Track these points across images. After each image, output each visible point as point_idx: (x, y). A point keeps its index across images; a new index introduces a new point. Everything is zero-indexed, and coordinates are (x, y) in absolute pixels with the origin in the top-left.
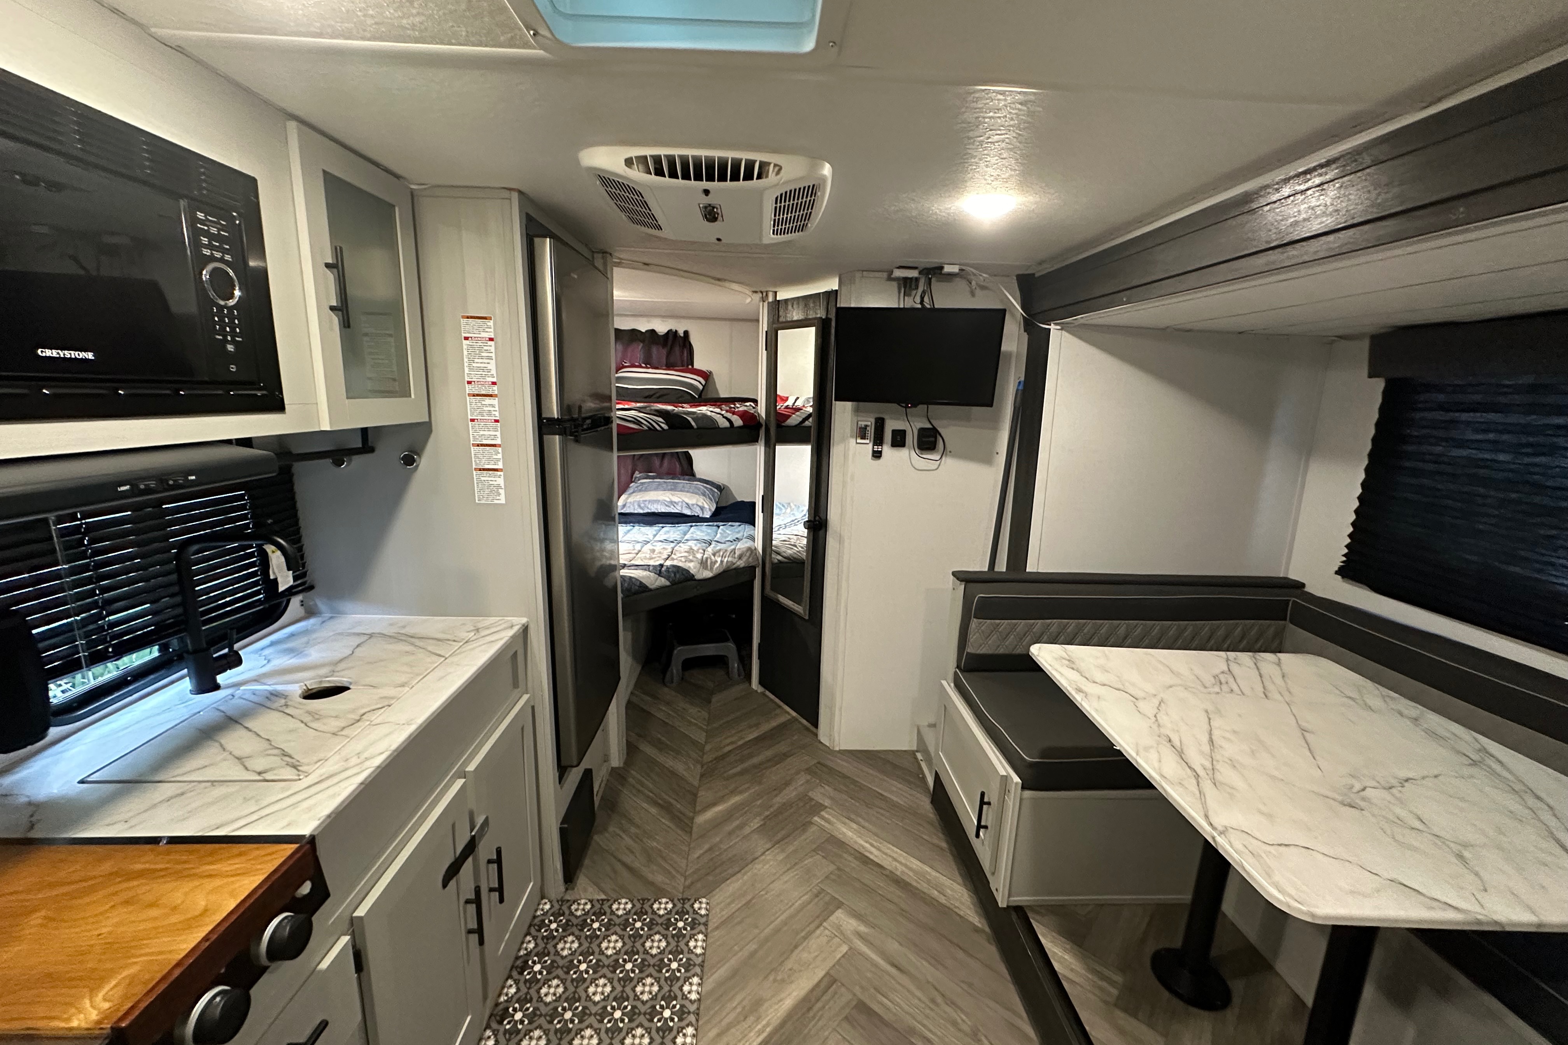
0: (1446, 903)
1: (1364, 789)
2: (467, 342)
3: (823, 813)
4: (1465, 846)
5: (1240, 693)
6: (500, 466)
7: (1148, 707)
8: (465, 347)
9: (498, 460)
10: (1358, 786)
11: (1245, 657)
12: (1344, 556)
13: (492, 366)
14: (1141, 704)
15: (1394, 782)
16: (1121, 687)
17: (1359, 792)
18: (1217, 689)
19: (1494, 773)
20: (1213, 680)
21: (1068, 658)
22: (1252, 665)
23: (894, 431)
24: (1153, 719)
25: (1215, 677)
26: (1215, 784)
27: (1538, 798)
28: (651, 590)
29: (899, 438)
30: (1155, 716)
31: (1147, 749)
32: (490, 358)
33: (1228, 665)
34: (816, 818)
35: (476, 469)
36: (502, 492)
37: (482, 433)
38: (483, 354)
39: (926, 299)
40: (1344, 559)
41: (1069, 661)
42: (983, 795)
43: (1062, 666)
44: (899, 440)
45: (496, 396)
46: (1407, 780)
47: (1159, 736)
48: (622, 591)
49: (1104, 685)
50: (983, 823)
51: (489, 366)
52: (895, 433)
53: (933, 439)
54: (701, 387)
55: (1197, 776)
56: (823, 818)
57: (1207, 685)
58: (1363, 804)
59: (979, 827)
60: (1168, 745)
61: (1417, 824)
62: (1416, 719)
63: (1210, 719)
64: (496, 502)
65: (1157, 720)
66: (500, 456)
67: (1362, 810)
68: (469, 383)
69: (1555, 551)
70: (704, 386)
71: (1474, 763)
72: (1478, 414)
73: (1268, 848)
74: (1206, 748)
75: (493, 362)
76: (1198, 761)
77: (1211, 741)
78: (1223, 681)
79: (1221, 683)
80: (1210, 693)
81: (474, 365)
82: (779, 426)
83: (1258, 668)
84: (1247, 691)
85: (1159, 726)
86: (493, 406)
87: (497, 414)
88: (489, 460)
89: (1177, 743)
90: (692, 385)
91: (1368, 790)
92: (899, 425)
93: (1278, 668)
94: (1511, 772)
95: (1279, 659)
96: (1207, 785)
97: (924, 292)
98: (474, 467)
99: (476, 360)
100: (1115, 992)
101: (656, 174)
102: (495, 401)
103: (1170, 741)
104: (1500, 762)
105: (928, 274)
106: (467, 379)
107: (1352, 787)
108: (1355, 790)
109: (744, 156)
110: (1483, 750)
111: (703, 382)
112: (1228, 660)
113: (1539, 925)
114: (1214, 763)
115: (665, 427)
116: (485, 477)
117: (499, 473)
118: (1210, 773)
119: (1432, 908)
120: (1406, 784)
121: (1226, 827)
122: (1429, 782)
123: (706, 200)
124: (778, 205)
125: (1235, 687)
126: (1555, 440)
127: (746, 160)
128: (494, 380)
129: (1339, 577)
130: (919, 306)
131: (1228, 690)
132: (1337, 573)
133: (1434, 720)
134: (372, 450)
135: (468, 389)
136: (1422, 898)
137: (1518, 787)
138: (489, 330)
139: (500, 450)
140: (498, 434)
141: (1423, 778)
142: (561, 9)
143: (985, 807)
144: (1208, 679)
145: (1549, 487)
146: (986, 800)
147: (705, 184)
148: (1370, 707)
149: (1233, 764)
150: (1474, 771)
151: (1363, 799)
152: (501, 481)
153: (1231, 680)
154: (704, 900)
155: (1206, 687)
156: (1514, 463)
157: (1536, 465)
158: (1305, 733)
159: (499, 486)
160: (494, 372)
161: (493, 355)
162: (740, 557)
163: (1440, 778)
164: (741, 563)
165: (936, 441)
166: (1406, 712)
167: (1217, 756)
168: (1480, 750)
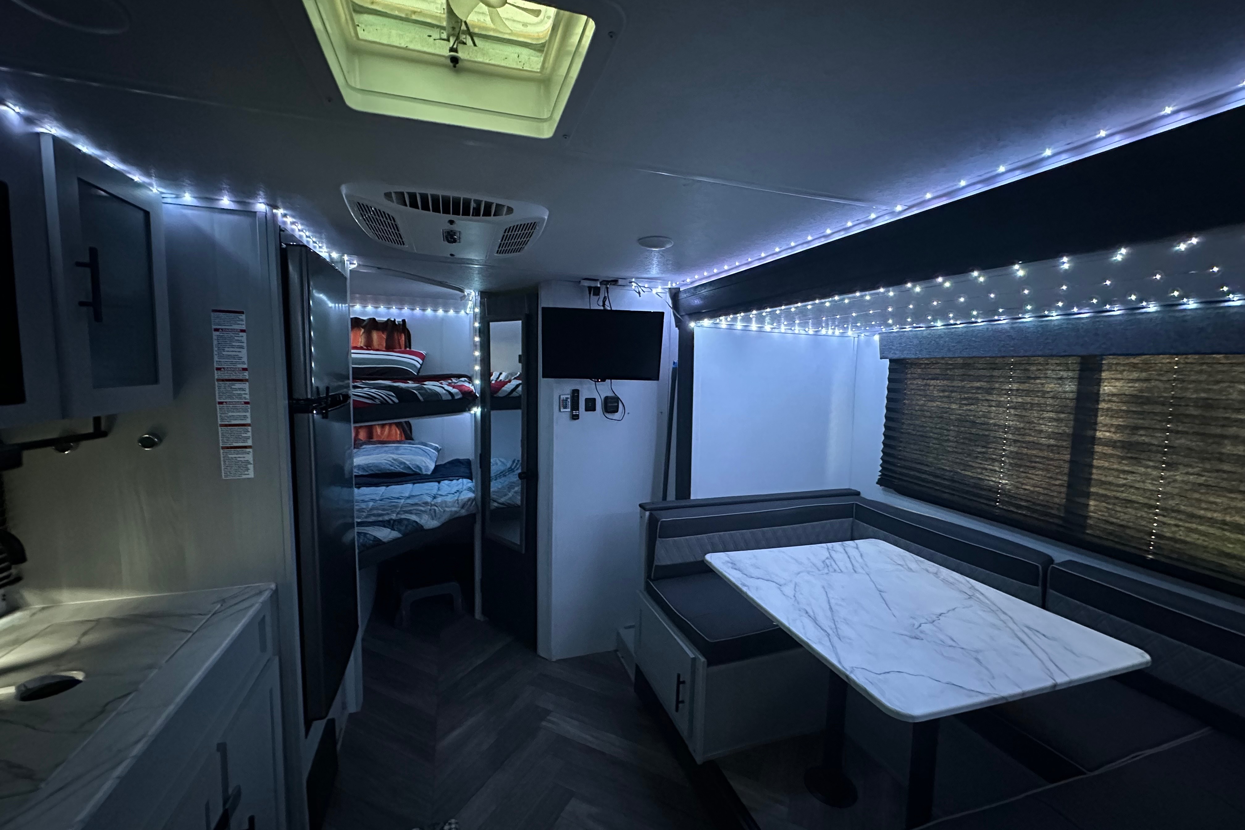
0: (977, 692)
1: (920, 626)
2: (217, 333)
3: (548, 718)
4: (977, 651)
5: (839, 571)
6: (249, 443)
7: (789, 590)
8: (215, 337)
9: (248, 438)
10: (917, 624)
11: (837, 545)
12: (880, 471)
13: (244, 353)
14: (784, 589)
15: (934, 617)
16: (768, 578)
17: (918, 628)
18: (826, 571)
19: (981, 602)
20: (822, 564)
21: (730, 561)
22: (842, 550)
23: (587, 400)
24: (794, 599)
25: (824, 562)
26: (840, 638)
27: (1004, 613)
28: (384, 543)
29: (590, 404)
30: (794, 596)
31: (794, 620)
32: (242, 347)
33: (829, 553)
34: (544, 723)
35: (223, 448)
36: (251, 467)
37: (230, 414)
38: (234, 344)
39: (607, 303)
40: (880, 474)
41: (732, 563)
42: (679, 676)
43: (728, 568)
44: (591, 405)
45: (246, 380)
46: (940, 615)
47: (800, 611)
48: (358, 549)
49: (758, 578)
50: (680, 699)
51: (240, 355)
53: (616, 404)
54: (419, 366)
55: (828, 635)
56: (550, 721)
57: (820, 569)
58: (922, 636)
59: (678, 702)
60: (806, 615)
61: (951, 643)
62: (936, 574)
63: (826, 592)
64: (244, 477)
65: (796, 599)
66: (249, 434)
67: (922, 639)
68: (218, 369)
69: (986, 461)
70: (421, 365)
71: (970, 597)
72: (938, 381)
73: (880, 677)
74: (829, 613)
75: (244, 351)
76: (826, 624)
77: (831, 608)
78: (829, 564)
79: (828, 566)
80: (823, 574)
81: (224, 353)
82: (492, 397)
83: (846, 552)
84: (843, 569)
85: (798, 603)
86: (243, 390)
87: (247, 397)
88: (238, 438)
89: (811, 613)
90: (409, 363)
91: (922, 625)
92: (590, 394)
93: (857, 550)
94: (988, 599)
95: (857, 544)
96: (835, 639)
97: (605, 297)
98: (221, 445)
99: (226, 349)
101: (411, 206)
102: (246, 386)
103: (807, 613)
104: (982, 594)
105: (606, 285)
106: (216, 366)
107: (914, 625)
108: (916, 626)
109: (485, 198)
110: (972, 587)
111: (421, 361)
112: (828, 549)
113: (1023, 694)
114: (836, 623)
115: (396, 401)
116: (232, 455)
117: (248, 450)
118: (835, 630)
119: (970, 696)
120: (940, 617)
121: (852, 667)
122: (950, 613)
123: (448, 227)
124: (506, 234)
125: (837, 569)
126: (977, 395)
127: (485, 202)
128: (245, 366)
129: (879, 486)
130: (602, 308)
131: (833, 570)
132: (877, 483)
133: (945, 572)
134: (104, 434)
135: (217, 375)
136: (965, 690)
137: (994, 608)
138: (242, 322)
139: (250, 428)
140: (248, 414)
141: (949, 611)
142: (353, 85)
143: (681, 686)
144: (820, 565)
145: (978, 423)
146: (681, 680)
147: (451, 217)
148: (911, 569)
149: (846, 621)
150: (971, 602)
151: (922, 632)
152: (250, 457)
153: (833, 563)
154: (453, 821)
155: (819, 570)
156: (960, 410)
157: (970, 410)
158: (882, 593)
159: (248, 462)
160: (245, 359)
161: (245, 345)
162: (463, 507)
163: (956, 610)
164: (463, 512)
165: (618, 406)
166: (930, 570)
167: (836, 619)
168: (970, 588)
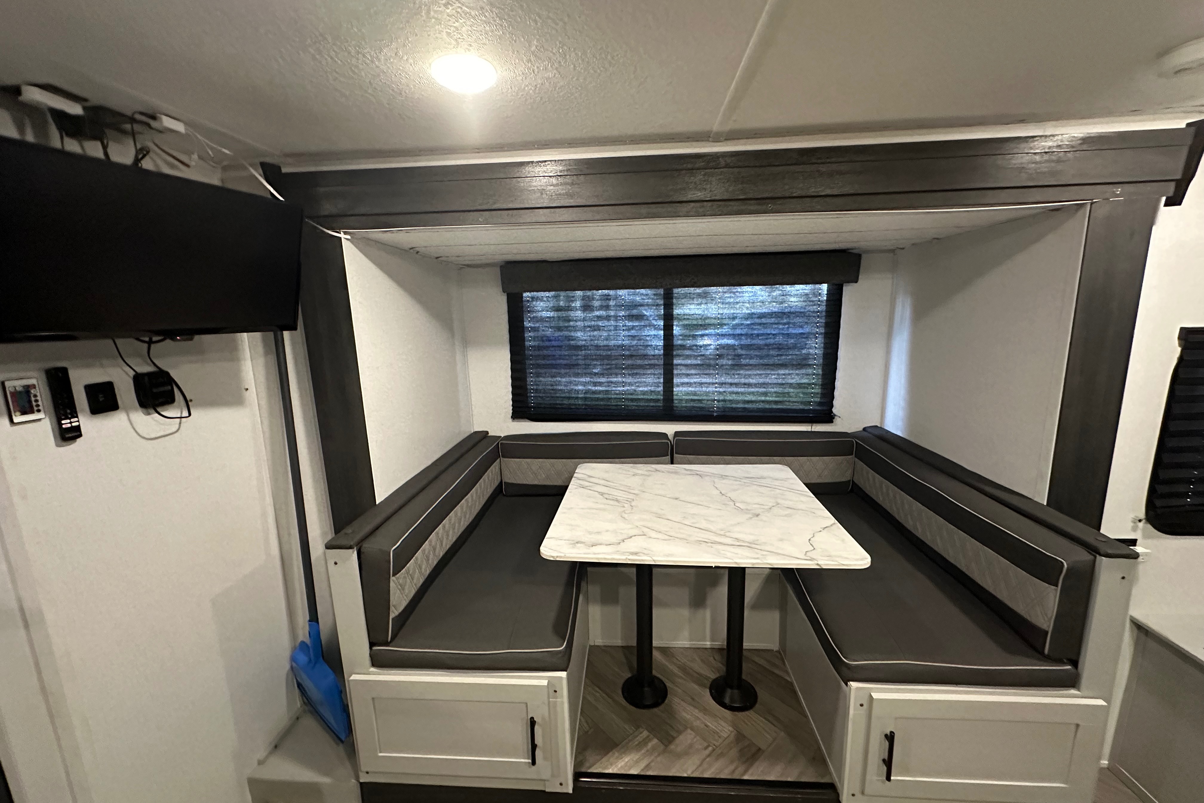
20: (612, 501)
22: (589, 483)
23: (89, 388)
25: (608, 499)
29: (102, 398)
40: (512, 408)
42: (532, 719)
44: (103, 401)
49: (623, 541)
52: (92, 390)
53: (162, 388)
79: (617, 500)
83: (595, 484)
92: (97, 376)
100: (655, 741)
129: (512, 420)
165: (172, 390)
